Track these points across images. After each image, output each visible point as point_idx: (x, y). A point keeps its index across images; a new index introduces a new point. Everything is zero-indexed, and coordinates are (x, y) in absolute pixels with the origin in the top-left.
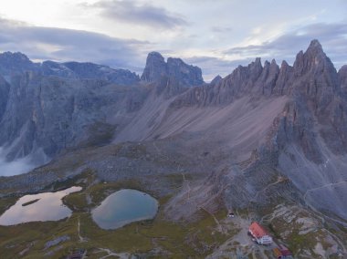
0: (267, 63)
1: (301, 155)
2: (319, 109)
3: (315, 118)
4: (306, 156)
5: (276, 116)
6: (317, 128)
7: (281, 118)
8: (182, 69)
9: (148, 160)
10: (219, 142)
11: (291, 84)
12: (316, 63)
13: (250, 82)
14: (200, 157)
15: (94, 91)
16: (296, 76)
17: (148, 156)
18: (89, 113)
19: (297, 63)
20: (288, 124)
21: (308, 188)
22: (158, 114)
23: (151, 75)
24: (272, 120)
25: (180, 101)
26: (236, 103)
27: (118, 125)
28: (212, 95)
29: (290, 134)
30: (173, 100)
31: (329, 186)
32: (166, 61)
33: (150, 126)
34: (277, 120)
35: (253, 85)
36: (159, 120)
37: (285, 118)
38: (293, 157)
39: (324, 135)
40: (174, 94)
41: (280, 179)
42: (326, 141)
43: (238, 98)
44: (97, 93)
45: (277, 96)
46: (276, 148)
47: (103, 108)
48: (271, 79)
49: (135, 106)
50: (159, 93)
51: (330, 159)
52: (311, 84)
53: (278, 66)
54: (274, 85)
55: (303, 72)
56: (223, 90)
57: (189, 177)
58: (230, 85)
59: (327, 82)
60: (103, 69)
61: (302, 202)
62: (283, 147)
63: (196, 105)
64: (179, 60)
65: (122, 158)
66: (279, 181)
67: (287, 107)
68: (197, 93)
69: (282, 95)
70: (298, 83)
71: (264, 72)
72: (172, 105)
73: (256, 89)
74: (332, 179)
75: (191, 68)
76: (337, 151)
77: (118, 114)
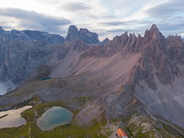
0: (131, 35)
1: (146, 86)
2: (156, 61)
3: (154, 66)
4: (149, 87)
6: (154, 71)
8: (87, 34)
9: (68, 88)
10: (106, 78)
11: (142, 47)
12: (155, 36)
13: (122, 44)
14: (95, 86)
15: (39, 48)
16: (145, 43)
17: (68, 86)
18: (37, 60)
19: (145, 35)
20: (140, 70)
21: (149, 103)
22: (74, 61)
23: (71, 38)
24: (132, 66)
25: (86, 54)
26: (115, 55)
27: (52, 67)
28: (103, 51)
29: (141, 75)
30: (82, 53)
31: (159, 102)
32: (79, 30)
33: (70, 68)
34: (135, 67)
35: (123, 47)
36: (75, 64)
37: (139, 67)
38: (142, 87)
39: (158, 74)
40: (83, 50)
41: (135, 101)
42: (159, 78)
43: (116, 53)
44: (41, 49)
45: (135, 53)
46: (134, 83)
47: (44, 57)
48: (132, 43)
49: (62, 56)
50: (75, 49)
51: (160, 87)
52: (152, 48)
53: (136, 37)
54: (134, 47)
55: (148, 41)
56: (108, 49)
57: (89, 98)
58: (112, 46)
59: (160, 46)
60: (45, 34)
61: (146, 113)
62: (137, 82)
63: (95, 56)
64: (86, 29)
65: (54, 88)
66: (134, 102)
67: (140, 60)
68: (95, 49)
69: (138, 52)
70: (145, 46)
71: (129, 40)
72: (82, 56)
73: (125, 48)
74: (161, 98)
75: (92, 34)
77: (53, 61)
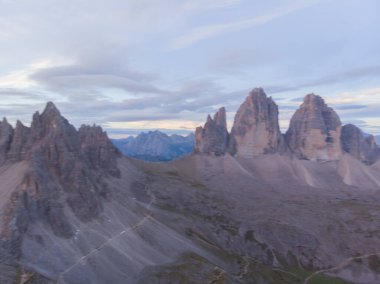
1: (48, 233)
2: (63, 177)
3: (60, 187)
4: (56, 234)
5: (13, 190)
6: (63, 198)
7: (21, 193)
11: (29, 148)
12: (55, 126)
16: (35, 139)
19: (34, 124)
20: (30, 201)
21: (62, 271)
24: (10, 194)
29: (33, 211)
31: (81, 260)
34: (15, 195)
37: (25, 194)
38: (40, 239)
39: (71, 203)
42: (74, 211)
45: (13, 162)
46: (17, 234)
51: (80, 229)
52: (52, 150)
53: (10, 126)
54: (8, 149)
55: (42, 135)
59: (67, 146)
62: (26, 230)
67: (27, 178)
69: (20, 160)
70: (36, 147)
74: (84, 251)
76: (85, 218)
